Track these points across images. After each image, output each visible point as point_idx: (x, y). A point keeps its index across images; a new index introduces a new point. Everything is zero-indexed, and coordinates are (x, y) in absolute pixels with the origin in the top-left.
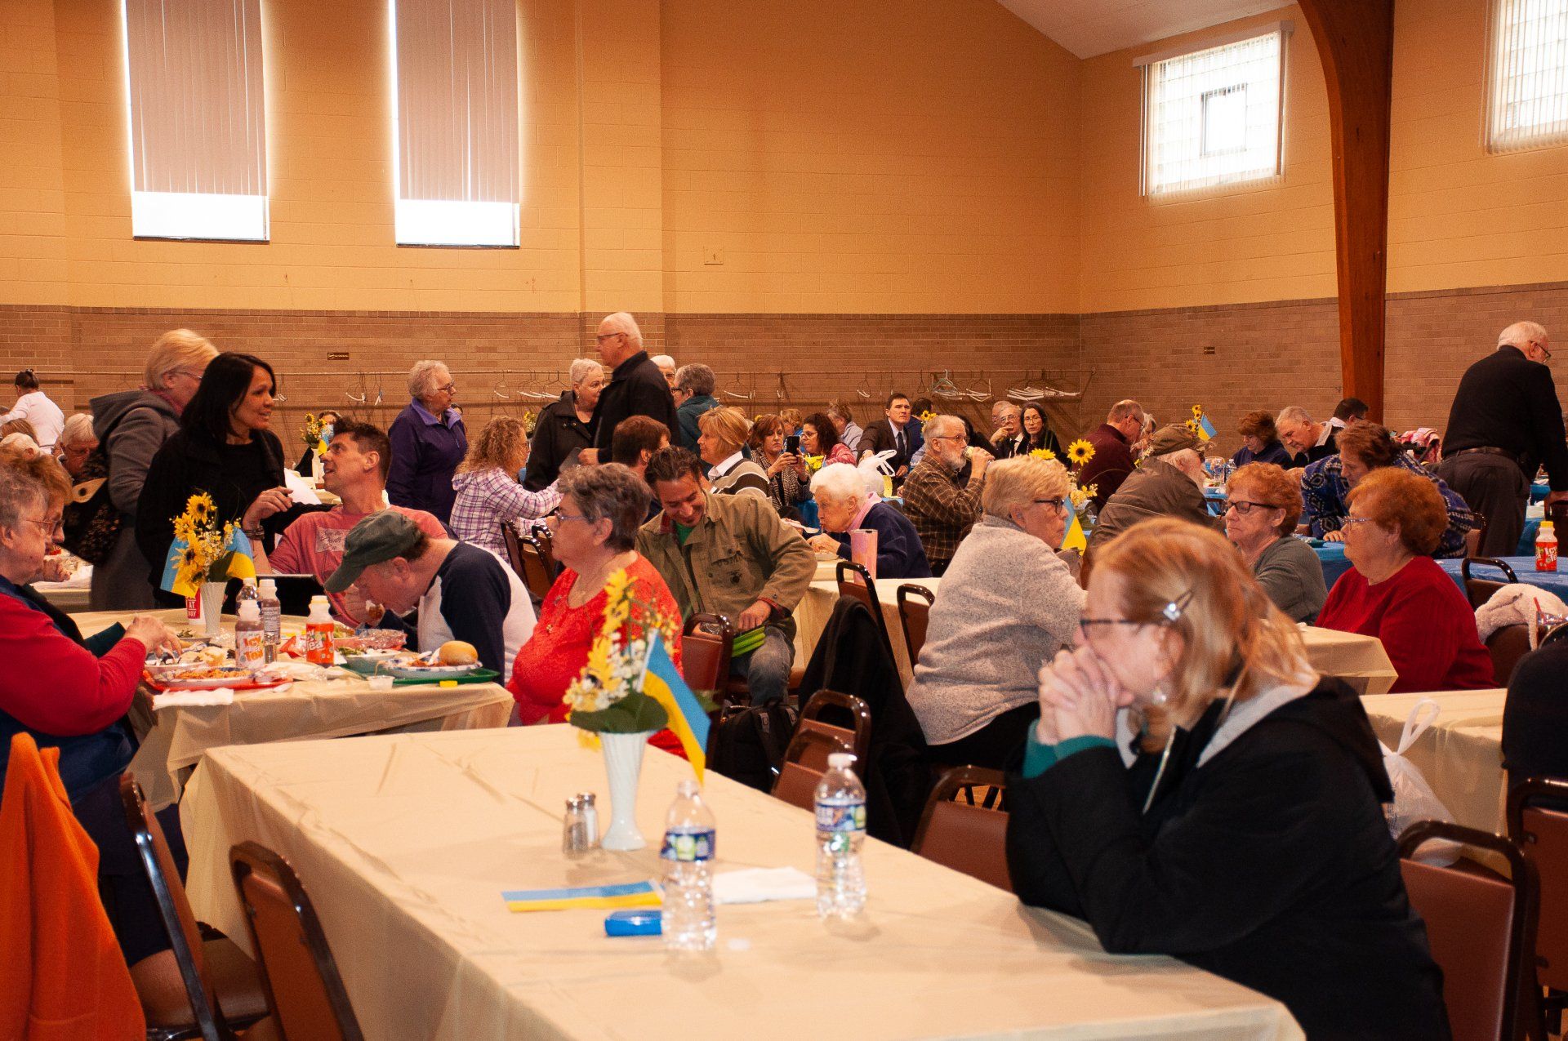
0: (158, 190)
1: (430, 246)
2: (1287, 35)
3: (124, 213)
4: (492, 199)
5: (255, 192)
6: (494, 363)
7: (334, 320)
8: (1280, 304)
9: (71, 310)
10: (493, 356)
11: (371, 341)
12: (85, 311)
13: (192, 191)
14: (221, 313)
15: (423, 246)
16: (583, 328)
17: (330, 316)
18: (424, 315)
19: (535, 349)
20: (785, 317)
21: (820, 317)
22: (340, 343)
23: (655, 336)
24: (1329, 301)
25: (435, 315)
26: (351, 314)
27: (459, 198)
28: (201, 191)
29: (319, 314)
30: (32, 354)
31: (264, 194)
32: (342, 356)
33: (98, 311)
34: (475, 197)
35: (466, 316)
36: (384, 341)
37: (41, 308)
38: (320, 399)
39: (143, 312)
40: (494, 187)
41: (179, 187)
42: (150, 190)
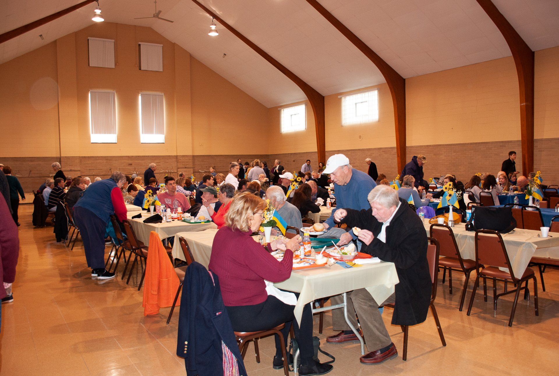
0: (96, 133)
1: (147, 143)
2: (306, 105)
3: (89, 138)
4: (159, 134)
5: (114, 133)
6: (160, 165)
7: (129, 157)
8: (307, 153)
9: (80, 157)
10: (159, 164)
11: (137, 161)
12: (82, 157)
13: (102, 133)
14: (108, 157)
15: (146, 143)
16: (177, 158)
17: (128, 157)
18: (146, 156)
19: (168, 162)
20: (215, 156)
21: (222, 155)
22: (130, 162)
23: (191, 159)
24: (315, 152)
25: (148, 156)
26: (132, 156)
27: (153, 134)
28: (104, 133)
29: (126, 156)
30: (72, 166)
31: (116, 134)
32: (131, 164)
33: (85, 157)
34: (156, 133)
35: (154, 156)
36: (139, 161)
37: (74, 157)
38: (127, 173)
39: (93, 157)
40: (160, 131)
41: (100, 133)
42: (94, 133)
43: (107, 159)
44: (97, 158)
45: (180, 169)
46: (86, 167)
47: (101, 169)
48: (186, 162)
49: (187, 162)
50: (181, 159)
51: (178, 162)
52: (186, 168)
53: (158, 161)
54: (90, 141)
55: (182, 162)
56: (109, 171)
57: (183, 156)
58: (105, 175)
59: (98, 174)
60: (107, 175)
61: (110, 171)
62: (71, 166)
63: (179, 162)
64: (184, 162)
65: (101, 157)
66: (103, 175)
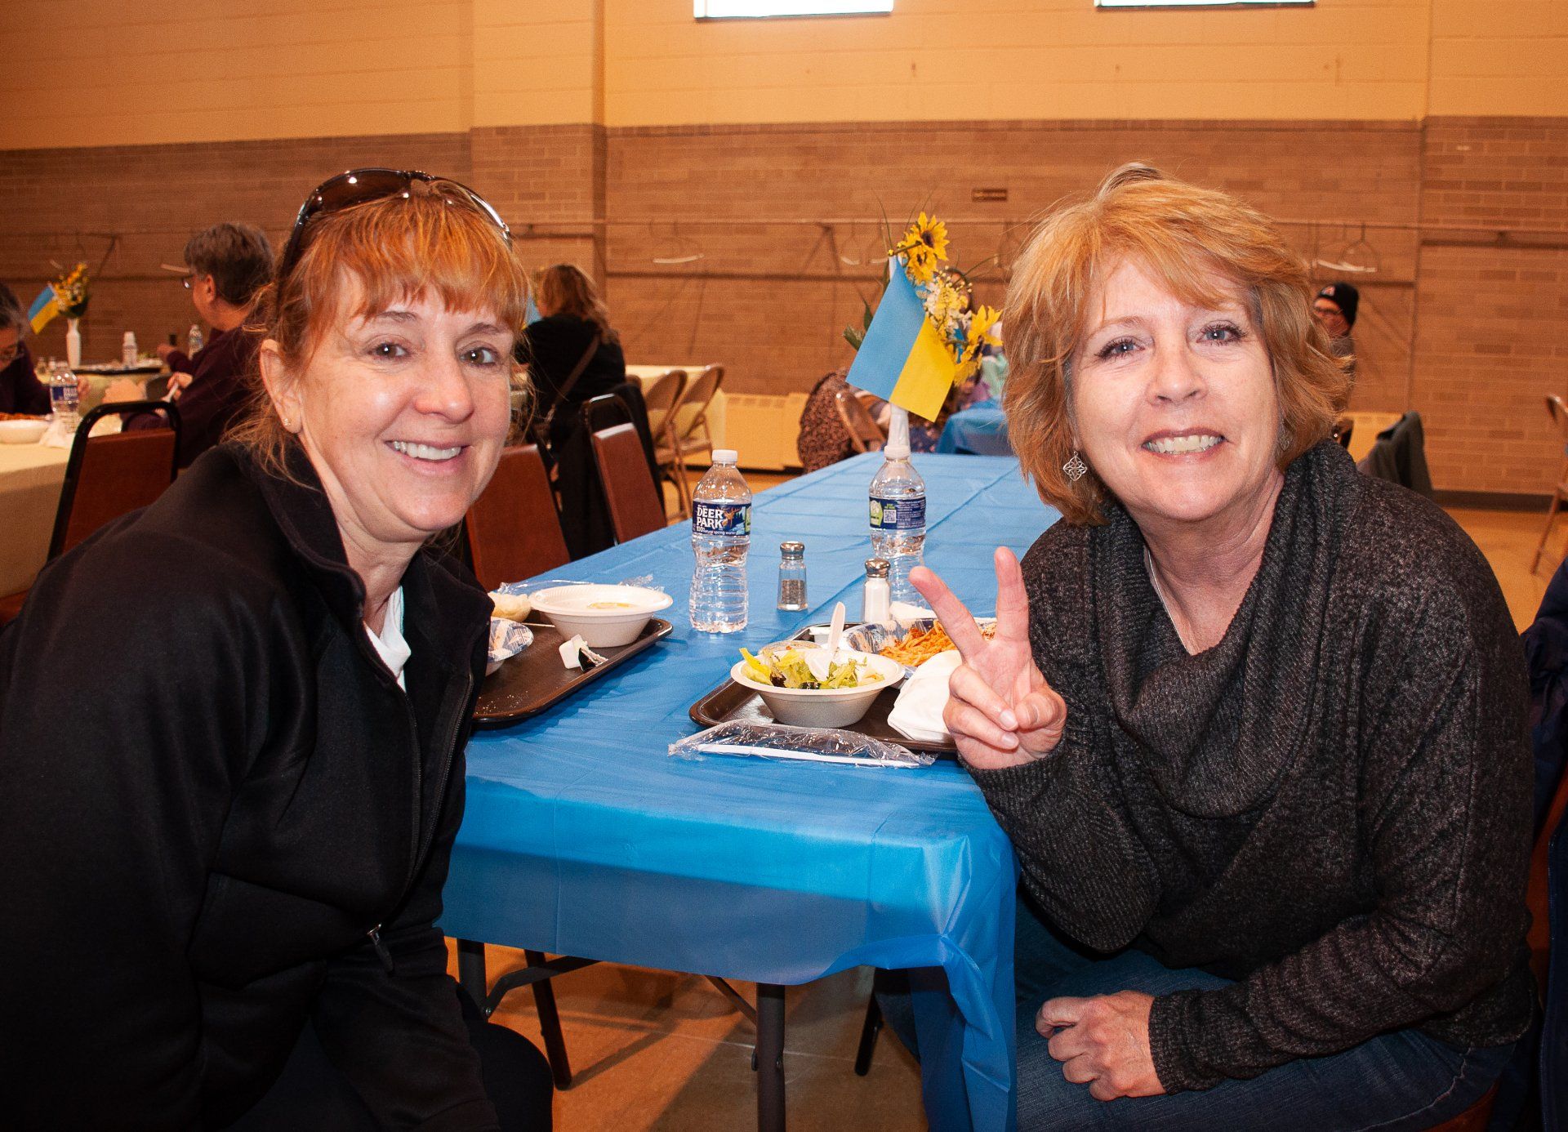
43: (806, 150)
44: (737, 141)
45: (1440, 252)
46: (654, 208)
47: (760, 229)
48: (1511, 186)
49: (1523, 187)
50: (1460, 158)
51: (1426, 185)
52: (1502, 241)
53: (1239, 172)
54: (692, 12)
55: (1473, 185)
56: (819, 244)
57: (1488, 127)
58: (786, 278)
59: (736, 270)
60: (798, 278)
61: (825, 245)
62: (531, 196)
63: (1441, 185)
64: (1496, 185)
65: (767, 129)
66: (768, 277)
